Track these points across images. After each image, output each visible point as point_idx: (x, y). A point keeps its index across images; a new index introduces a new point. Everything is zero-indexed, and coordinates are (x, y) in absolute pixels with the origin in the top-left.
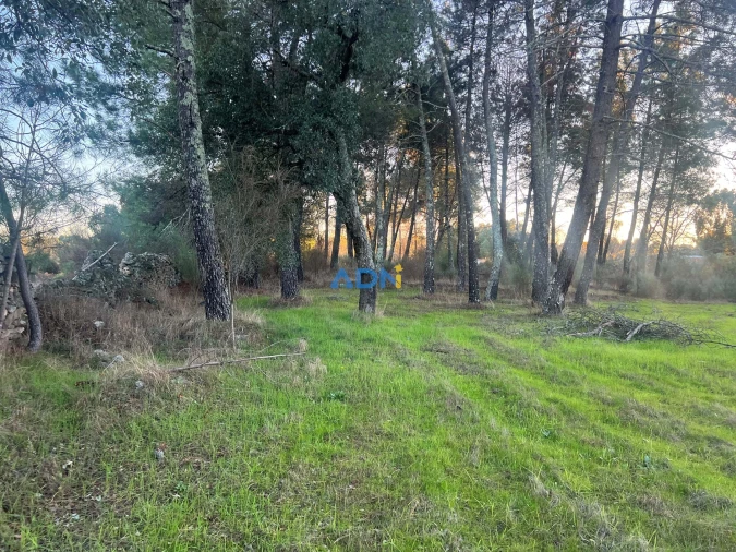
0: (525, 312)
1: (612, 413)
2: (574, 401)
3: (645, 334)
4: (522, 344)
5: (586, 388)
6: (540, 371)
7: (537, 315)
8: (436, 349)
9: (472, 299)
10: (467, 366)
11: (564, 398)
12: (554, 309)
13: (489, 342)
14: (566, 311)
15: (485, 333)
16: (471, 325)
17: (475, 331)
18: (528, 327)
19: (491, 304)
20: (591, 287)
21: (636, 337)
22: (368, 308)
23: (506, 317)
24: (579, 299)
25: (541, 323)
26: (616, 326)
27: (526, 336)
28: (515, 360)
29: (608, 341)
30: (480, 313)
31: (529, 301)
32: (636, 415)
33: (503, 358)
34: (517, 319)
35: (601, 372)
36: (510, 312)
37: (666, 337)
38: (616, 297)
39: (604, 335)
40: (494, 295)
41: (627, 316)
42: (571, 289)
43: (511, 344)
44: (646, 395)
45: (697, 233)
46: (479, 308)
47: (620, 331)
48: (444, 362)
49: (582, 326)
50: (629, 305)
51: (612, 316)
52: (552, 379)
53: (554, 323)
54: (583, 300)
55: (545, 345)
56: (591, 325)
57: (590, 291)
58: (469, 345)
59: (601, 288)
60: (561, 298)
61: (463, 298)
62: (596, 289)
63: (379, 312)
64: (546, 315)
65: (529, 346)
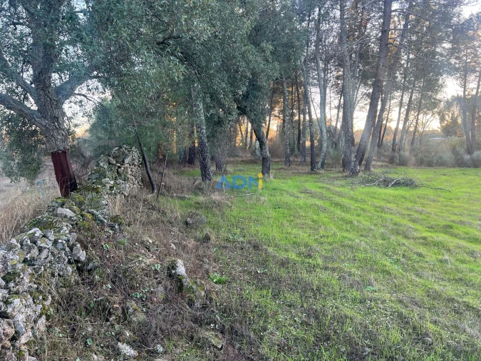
0: (340, 175)
1: (378, 209)
2: (365, 206)
3: (397, 184)
4: (341, 189)
5: (370, 203)
6: (352, 198)
7: (346, 176)
8: (306, 192)
9: (312, 169)
10: (321, 197)
11: (362, 206)
12: (354, 173)
13: (328, 189)
14: (361, 174)
15: (325, 185)
16: (315, 182)
17: (320, 185)
18: (343, 182)
19: (322, 171)
20: (374, 160)
21: (393, 186)
22: (266, 175)
23: (331, 178)
24: (367, 167)
25: (349, 180)
26: (385, 181)
27: (343, 186)
28: (341, 195)
29: (381, 188)
30: (318, 176)
31: (341, 169)
32: (386, 210)
33: (335, 194)
34: (337, 178)
35: (376, 198)
36: (332, 175)
37: (407, 185)
38: (387, 166)
39: (379, 185)
40: (322, 166)
41: (390, 176)
42: (363, 162)
43: (338, 189)
44: (391, 205)
45: (440, 123)
46: (316, 173)
47: (386, 183)
48: (312, 196)
49: (368, 181)
50: (393, 170)
51: (383, 176)
52: (357, 201)
53: (356, 180)
54: (369, 168)
55: (352, 189)
56: (372, 181)
57: (373, 163)
58: (320, 190)
59: (379, 161)
60: (358, 168)
61: (308, 169)
62: (377, 161)
63: (271, 177)
64: (351, 176)
65: (346, 190)
